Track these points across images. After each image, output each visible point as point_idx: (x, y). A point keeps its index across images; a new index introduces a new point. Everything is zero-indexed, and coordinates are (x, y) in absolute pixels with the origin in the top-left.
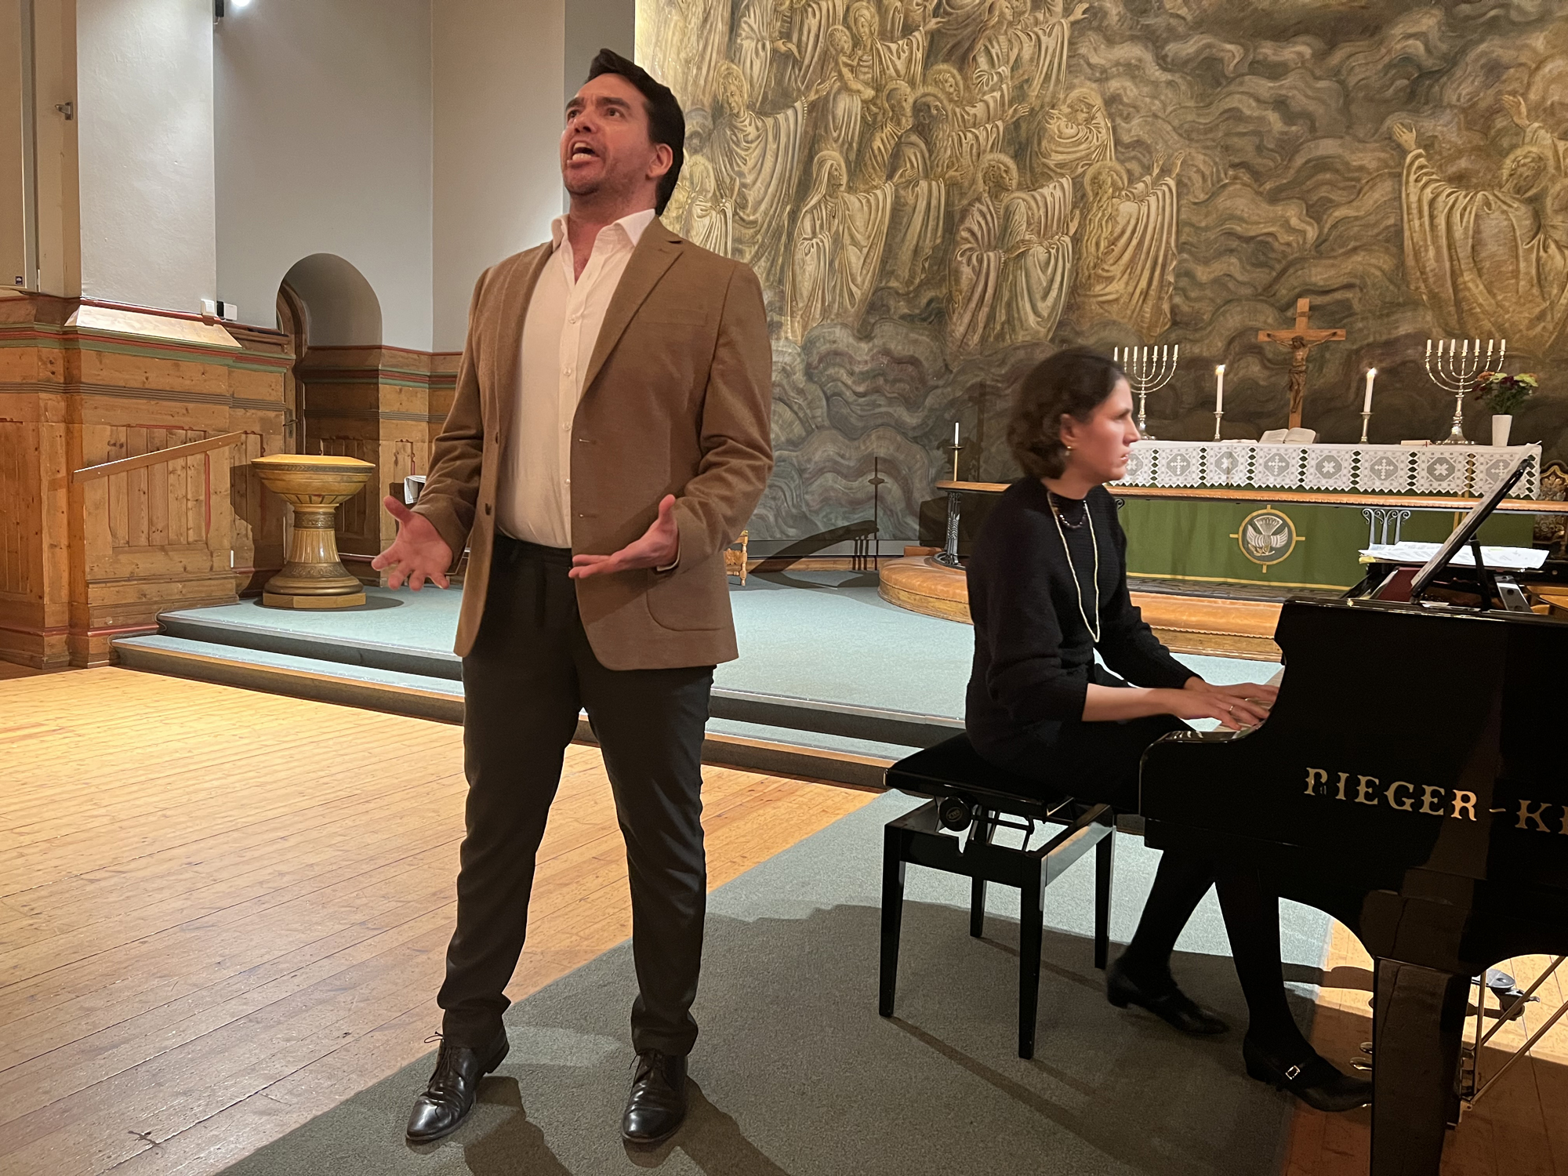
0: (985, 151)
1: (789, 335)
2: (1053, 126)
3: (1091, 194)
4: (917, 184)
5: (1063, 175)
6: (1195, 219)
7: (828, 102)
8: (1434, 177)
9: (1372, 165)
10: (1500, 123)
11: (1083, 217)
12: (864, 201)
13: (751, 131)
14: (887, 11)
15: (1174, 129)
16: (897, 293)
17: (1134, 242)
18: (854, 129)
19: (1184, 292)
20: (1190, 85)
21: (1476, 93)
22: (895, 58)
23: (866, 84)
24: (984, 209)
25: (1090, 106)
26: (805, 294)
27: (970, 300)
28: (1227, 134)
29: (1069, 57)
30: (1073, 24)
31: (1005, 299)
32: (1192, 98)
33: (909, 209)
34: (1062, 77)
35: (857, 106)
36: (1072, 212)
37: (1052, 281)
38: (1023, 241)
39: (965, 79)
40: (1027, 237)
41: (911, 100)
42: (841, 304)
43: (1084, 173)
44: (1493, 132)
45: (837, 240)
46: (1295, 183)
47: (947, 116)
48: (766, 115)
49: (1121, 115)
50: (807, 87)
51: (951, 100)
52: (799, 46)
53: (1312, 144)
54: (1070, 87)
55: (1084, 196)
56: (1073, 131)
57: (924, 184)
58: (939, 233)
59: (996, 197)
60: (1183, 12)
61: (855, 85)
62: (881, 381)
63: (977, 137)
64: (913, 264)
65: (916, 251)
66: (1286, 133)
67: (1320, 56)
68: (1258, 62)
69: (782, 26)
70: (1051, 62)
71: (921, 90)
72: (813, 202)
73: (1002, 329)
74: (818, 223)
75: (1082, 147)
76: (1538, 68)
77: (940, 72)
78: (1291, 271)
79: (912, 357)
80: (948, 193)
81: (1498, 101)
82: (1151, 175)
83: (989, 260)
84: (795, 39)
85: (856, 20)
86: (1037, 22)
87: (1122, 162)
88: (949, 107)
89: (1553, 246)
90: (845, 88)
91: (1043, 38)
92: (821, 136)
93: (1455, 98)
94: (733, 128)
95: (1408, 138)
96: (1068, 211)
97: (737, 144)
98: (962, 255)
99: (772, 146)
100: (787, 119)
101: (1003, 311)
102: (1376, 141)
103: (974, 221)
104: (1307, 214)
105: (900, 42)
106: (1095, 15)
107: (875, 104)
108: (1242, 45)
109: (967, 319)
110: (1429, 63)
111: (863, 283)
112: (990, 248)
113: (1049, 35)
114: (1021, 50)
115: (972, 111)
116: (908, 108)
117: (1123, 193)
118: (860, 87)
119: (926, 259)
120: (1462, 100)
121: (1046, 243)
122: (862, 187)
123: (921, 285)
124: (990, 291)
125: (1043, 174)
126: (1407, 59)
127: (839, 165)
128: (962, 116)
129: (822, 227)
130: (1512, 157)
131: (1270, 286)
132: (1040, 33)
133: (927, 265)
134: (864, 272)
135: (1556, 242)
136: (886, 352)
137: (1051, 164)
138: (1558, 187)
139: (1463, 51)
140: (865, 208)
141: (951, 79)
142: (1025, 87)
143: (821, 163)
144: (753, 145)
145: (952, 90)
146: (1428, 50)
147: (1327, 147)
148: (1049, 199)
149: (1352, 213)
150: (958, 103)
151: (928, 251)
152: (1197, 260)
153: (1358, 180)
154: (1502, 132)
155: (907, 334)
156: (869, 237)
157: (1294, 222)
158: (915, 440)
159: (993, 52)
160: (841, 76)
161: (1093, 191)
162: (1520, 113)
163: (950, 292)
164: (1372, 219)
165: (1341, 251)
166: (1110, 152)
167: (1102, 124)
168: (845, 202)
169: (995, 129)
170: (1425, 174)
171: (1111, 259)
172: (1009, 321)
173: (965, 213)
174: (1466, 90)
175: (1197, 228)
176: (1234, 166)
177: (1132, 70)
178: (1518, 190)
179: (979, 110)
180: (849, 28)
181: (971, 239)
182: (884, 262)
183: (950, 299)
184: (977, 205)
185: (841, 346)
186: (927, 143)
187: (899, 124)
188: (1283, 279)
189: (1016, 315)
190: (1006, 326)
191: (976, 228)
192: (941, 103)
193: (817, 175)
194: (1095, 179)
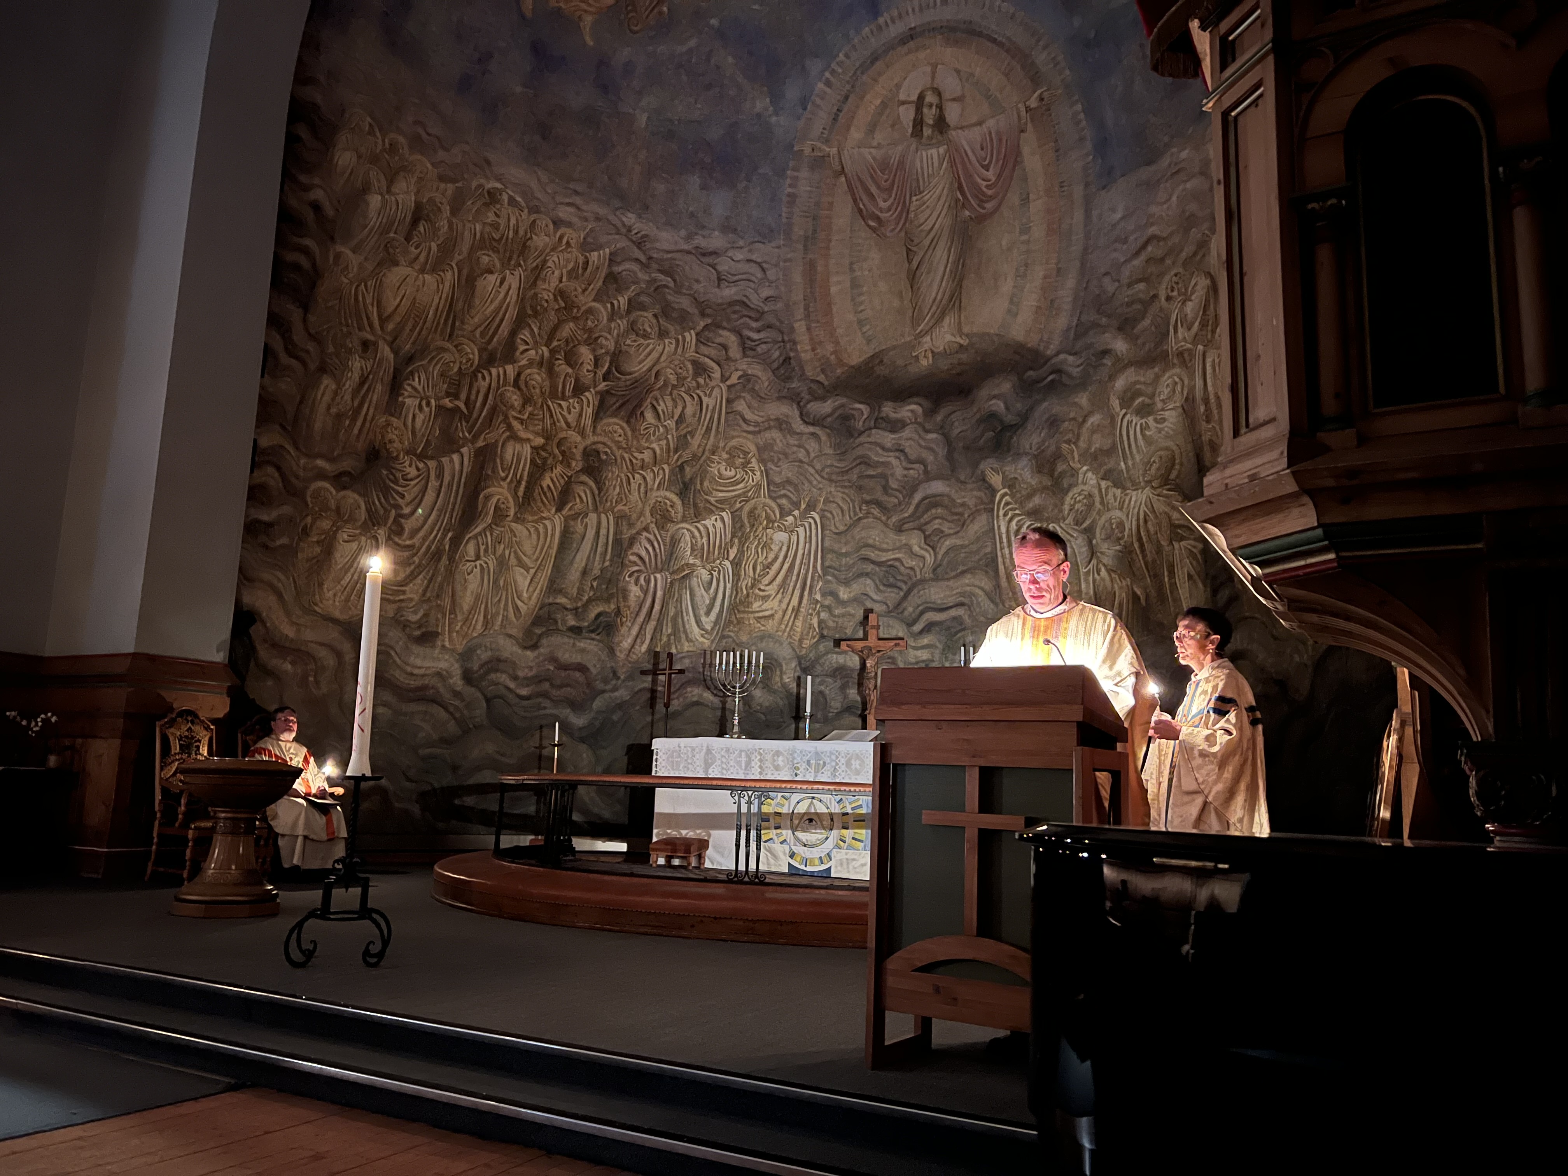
0: (652, 489)
1: (447, 644)
2: (714, 470)
3: (748, 525)
4: (586, 515)
5: (723, 510)
6: (836, 547)
7: (497, 447)
8: (1017, 512)
9: (971, 503)
10: (1061, 467)
11: (742, 544)
12: (532, 530)
13: (413, 472)
14: (558, 376)
15: (817, 471)
16: (566, 609)
17: (786, 566)
18: (523, 470)
19: (829, 608)
20: (829, 435)
21: (1044, 441)
22: (565, 413)
23: (537, 434)
24: (652, 537)
25: (746, 453)
26: (466, 607)
27: (637, 614)
28: (861, 477)
29: (727, 413)
30: (729, 387)
31: (671, 614)
32: (831, 446)
33: (577, 537)
34: (721, 429)
35: (527, 450)
36: (731, 540)
37: (714, 598)
38: (687, 564)
39: (633, 430)
40: (691, 562)
41: (581, 448)
42: (506, 618)
43: (742, 507)
44: (1056, 474)
45: (502, 563)
46: (914, 516)
47: (616, 460)
48: (432, 458)
49: (773, 461)
50: (474, 436)
51: (620, 448)
52: (467, 404)
53: (925, 485)
54: (728, 438)
55: (742, 526)
56: (733, 473)
57: (593, 516)
58: (608, 557)
59: (663, 527)
60: (821, 378)
61: (523, 434)
62: (546, 686)
63: (644, 478)
64: (581, 583)
65: (584, 572)
66: (905, 476)
67: (930, 413)
68: (882, 418)
69: (449, 387)
70: (712, 418)
71: (592, 439)
72: (478, 530)
73: (669, 640)
74: (482, 548)
75: (741, 485)
76: (1084, 421)
77: (609, 425)
78: (915, 591)
79: (579, 664)
80: (617, 524)
81: (1058, 448)
82: (799, 509)
83: (656, 580)
84: (463, 396)
85: (526, 383)
86: (699, 386)
87: (774, 499)
88: (618, 453)
89: (1103, 569)
90: (514, 437)
91: (703, 397)
92: (488, 475)
93: (1028, 447)
94: (390, 469)
95: (996, 480)
96: (728, 540)
97: (396, 482)
98: (630, 576)
99: (433, 483)
100: (452, 461)
101: (670, 625)
102: (973, 482)
103: (642, 548)
104: (925, 543)
105: (571, 401)
106: (749, 381)
107: (544, 450)
108: (868, 404)
109: (634, 631)
110: (1010, 419)
111: (530, 598)
112: (657, 570)
113: (710, 396)
114: (684, 408)
115: (639, 456)
116: (578, 453)
117: (776, 524)
118: (531, 437)
119: (595, 579)
120: (1034, 448)
121: (708, 567)
122: (530, 518)
123: (590, 600)
124: (657, 607)
125: (705, 508)
126: (993, 416)
127: (506, 499)
128: (631, 461)
129: (486, 551)
130: (1070, 494)
131: (899, 604)
132: (701, 394)
133: (595, 584)
134: (531, 589)
135: (1104, 565)
136: (553, 659)
137: (712, 500)
138: (1103, 519)
139: (1031, 409)
140: (534, 536)
141: (620, 431)
142: (689, 437)
143: (488, 498)
144: (413, 483)
145: (621, 439)
146: (1007, 408)
147: (938, 487)
148: (711, 529)
149: (959, 542)
150: (628, 449)
151: (596, 572)
152: (840, 582)
153: (962, 514)
154: (1062, 474)
155: (574, 644)
156: (537, 560)
157: (916, 548)
158: (582, 740)
159: (659, 409)
160: (509, 427)
161: (749, 522)
162: (1073, 458)
163: (618, 608)
164: (974, 547)
165: (954, 573)
166: (764, 491)
167: (757, 468)
168: (512, 531)
169: (661, 472)
170: (1011, 509)
171: (766, 580)
172: (675, 632)
173: (632, 541)
174: (1035, 439)
175: (840, 555)
176: (867, 503)
177: (781, 424)
178: (1077, 523)
179: (647, 456)
180: (519, 389)
181: (639, 562)
182: (552, 581)
183: (618, 612)
184: (645, 534)
185: (506, 655)
186: (597, 482)
187: (569, 466)
188: (909, 598)
189: (682, 629)
190: (672, 637)
191: (643, 553)
192: (610, 448)
193: (483, 508)
194: (751, 513)
